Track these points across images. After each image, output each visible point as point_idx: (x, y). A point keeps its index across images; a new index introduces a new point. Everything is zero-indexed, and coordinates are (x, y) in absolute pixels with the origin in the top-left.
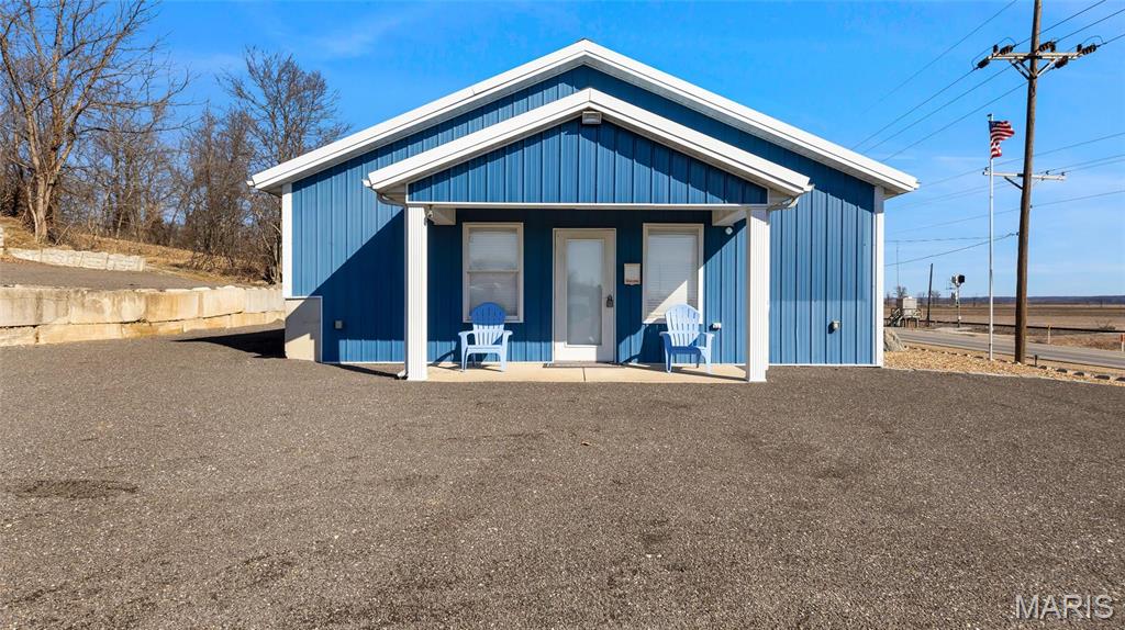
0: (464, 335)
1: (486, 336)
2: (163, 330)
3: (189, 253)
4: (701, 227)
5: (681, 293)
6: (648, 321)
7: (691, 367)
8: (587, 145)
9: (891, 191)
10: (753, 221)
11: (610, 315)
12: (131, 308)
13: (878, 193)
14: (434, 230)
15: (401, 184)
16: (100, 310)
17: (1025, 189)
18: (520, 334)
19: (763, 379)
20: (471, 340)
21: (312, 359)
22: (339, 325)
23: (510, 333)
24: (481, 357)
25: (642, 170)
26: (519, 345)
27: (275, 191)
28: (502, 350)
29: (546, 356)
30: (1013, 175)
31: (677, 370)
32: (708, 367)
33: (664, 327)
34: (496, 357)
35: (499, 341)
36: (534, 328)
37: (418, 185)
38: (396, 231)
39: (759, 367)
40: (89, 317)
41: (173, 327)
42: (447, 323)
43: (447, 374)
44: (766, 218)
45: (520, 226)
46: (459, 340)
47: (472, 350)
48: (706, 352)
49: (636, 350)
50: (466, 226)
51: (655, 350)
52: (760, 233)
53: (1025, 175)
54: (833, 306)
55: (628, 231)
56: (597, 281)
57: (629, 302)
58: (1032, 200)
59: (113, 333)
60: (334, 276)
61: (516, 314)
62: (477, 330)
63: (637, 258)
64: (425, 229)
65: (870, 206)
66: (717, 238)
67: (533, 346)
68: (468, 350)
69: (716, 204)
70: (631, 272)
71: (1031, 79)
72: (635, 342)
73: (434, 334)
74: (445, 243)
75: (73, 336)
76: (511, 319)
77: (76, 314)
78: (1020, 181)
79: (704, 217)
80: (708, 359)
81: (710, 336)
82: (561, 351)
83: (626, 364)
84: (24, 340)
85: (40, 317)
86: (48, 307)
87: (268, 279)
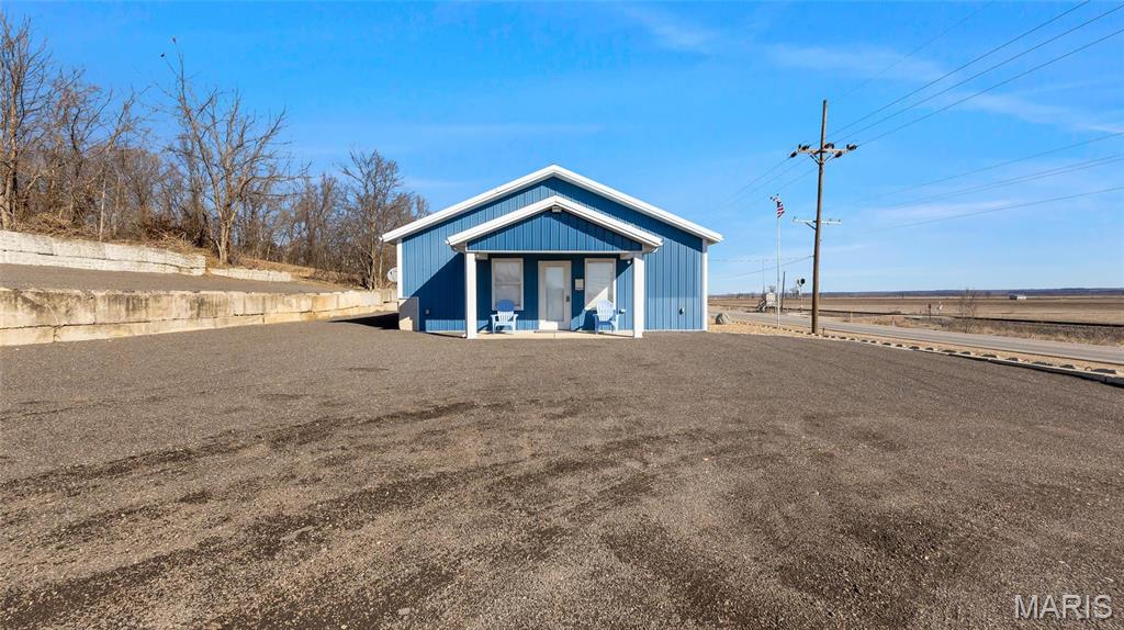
0: (493, 316)
1: (504, 318)
2: (320, 316)
3: (312, 270)
4: (615, 260)
5: (605, 292)
6: (587, 308)
7: (610, 332)
8: (555, 222)
9: (711, 242)
10: (636, 260)
11: (568, 306)
12: (305, 304)
13: (704, 242)
14: (478, 262)
15: (464, 242)
16: (291, 306)
17: (817, 229)
18: (522, 316)
19: (641, 336)
20: (497, 319)
21: (411, 329)
22: (427, 312)
23: (517, 315)
24: (502, 328)
25: (582, 235)
26: (522, 322)
27: (394, 242)
28: (513, 324)
29: (536, 327)
30: (810, 222)
31: (601, 333)
32: (616, 332)
33: (595, 312)
34: (510, 328)
35: (512, 319)
36: (529, 312)
37: (471, 242)
38: (459, 261)
39: (639, 330)
40: (287, 309)
41: (325, 314)
42: (485, 312)
43: (484, 335)
44: (642, 258)
45: (522, 260)
46: (491, 320)
47: (498, 324)
48: (615, 324)
49: (582, 324)
50: (493, 260)
51: (591, 323)
52: (639, 265)
53: (817, 222)
54: (682, 300)
55: (577, 264)
56: (562, 286)
57: (578, 299)
58: (821, 236)
59: (297, 318)
60: (424, 285)
61: (519, 305)
62: (500, 314)
63: (582, 276)
64: (475, 263)
65: (700, 250)
66: (622, 266)
67: (529, 322)
68: (495, 324)
69: (620, 252)
70: (579, 284)
71: (821, 164)
72: (581, 319)
73: (479, 317)
74: (484, 267)
75: (280, 319)
76: (517, 308)
77: (280, 308)
78: (814, 225)
79: (617, 256)
80: (617, 328)
81: (617, 316)
82: (543, 324)
83: (575, 331)
84: (258, 321)
85: (264, 309)
86: (268, 304)
87: (365, 285)
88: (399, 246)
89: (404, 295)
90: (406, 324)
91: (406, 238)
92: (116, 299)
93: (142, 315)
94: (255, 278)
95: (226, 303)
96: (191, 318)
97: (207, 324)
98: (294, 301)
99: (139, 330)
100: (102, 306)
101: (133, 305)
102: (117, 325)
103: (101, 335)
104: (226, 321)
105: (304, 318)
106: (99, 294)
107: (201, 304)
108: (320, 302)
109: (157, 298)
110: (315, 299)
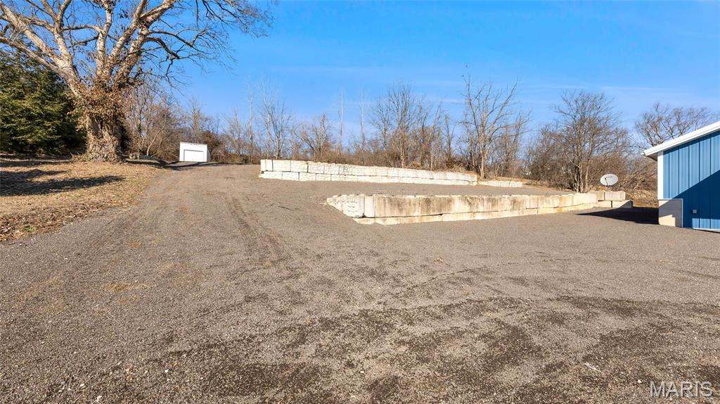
2: (564, 210)
12: (556, 202)
21: (673, 225)
22: (694, 212)
27: (654, 157)
40: (548, 205)
41: (566, 209)
59: (553, 211)
60: (691, 189)
75: (545, 212)
84: (534, 212)
86: (540, 202)
87: (572, 188)
88: (661, 159)
89: (665, 196)
90: (667, 221)
91: (666, 152)
92: (489, 200)
94: (502, 186)
95: (523, 202)
98: (551, 200)
99: (495, 216)
100: (485, 203)
102: (489, 213)
103: (485, 217)
104: (523, 212)
105: (556, 211)
106: (485, 197)
107: (514, 202)
108: (563, 201)
109: (501, 200)
110: (561, 199)
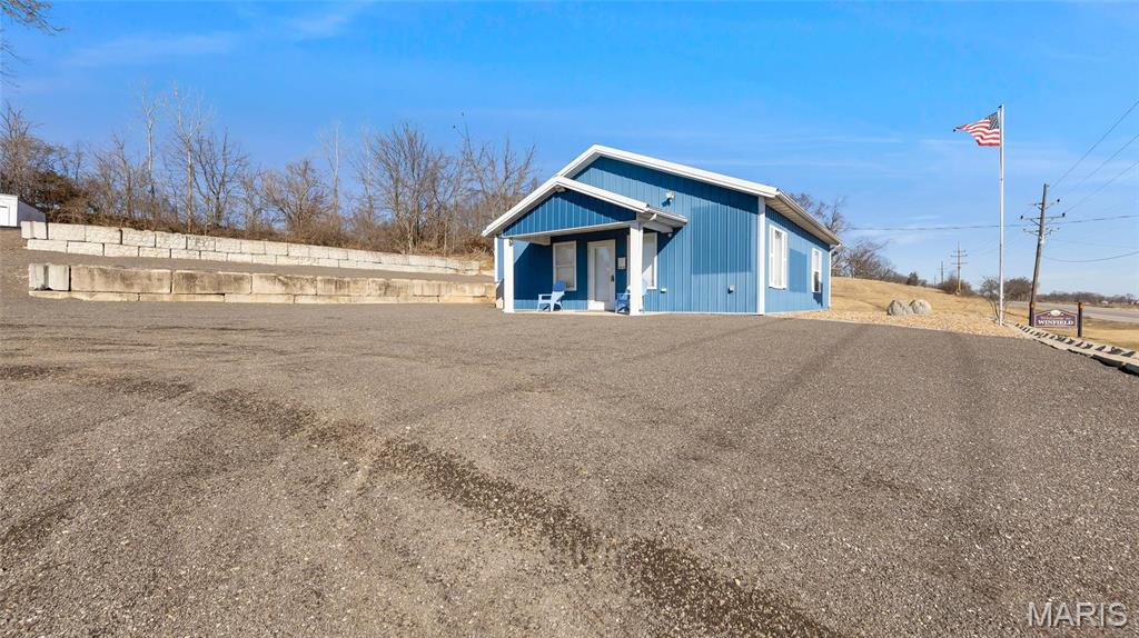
4: (656, 234)
11: (613, 285)
13: (761, 200)
15: (500, 230)
16: (464, 291)
18: (575, 296)
19: (637, 314)
25: (584, 211)
26: (572, 302)
29: (586, 307)
36: (579, 294)
37: (506, 229)
40: (460, 294)
45: (575, 243)
52: (636, 237)
54: (731, 276)
55: (620, 243)
57: (621, 278)
59: (470, 301)
61: (571, 286)
62: (553, 294)
63: (625, 255)
65: (755, 211)
66: (663, 241)
67: (580, 302)
69: (616, 223)
70: (622, 262)
75: (452, 301)
76: (569, 289)
77: (454, 292)
82: (592, 304)
85: (440, 292)
86: (443, 289)
92: (329, 281)
93: (346, 291)
95: (407, 287)
96: (380, 295)
97: (391, 300)
99: (343, 301)
100: (320, 285)
101: (339, 285)
102: (330, 297)
103: (320, 301)
104: (406, 299)
105: (477, 301)
106: (319, 279)
107: (388, 287)
109: (355, 282)
